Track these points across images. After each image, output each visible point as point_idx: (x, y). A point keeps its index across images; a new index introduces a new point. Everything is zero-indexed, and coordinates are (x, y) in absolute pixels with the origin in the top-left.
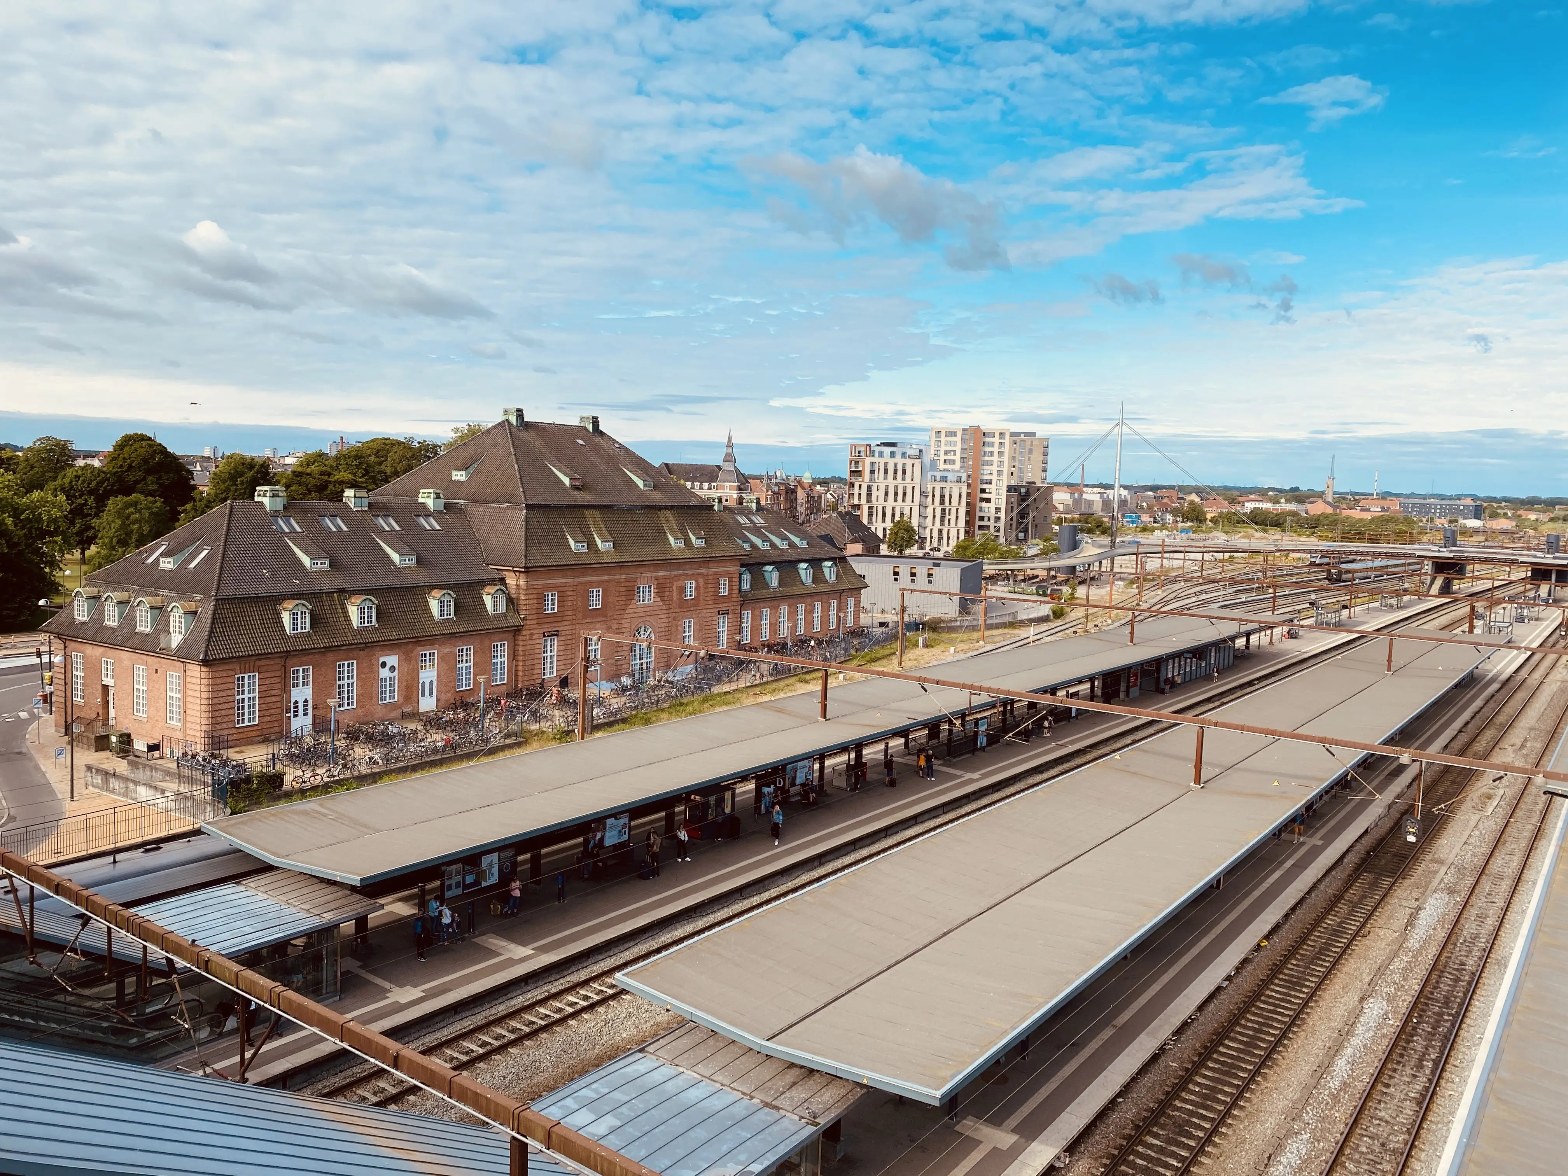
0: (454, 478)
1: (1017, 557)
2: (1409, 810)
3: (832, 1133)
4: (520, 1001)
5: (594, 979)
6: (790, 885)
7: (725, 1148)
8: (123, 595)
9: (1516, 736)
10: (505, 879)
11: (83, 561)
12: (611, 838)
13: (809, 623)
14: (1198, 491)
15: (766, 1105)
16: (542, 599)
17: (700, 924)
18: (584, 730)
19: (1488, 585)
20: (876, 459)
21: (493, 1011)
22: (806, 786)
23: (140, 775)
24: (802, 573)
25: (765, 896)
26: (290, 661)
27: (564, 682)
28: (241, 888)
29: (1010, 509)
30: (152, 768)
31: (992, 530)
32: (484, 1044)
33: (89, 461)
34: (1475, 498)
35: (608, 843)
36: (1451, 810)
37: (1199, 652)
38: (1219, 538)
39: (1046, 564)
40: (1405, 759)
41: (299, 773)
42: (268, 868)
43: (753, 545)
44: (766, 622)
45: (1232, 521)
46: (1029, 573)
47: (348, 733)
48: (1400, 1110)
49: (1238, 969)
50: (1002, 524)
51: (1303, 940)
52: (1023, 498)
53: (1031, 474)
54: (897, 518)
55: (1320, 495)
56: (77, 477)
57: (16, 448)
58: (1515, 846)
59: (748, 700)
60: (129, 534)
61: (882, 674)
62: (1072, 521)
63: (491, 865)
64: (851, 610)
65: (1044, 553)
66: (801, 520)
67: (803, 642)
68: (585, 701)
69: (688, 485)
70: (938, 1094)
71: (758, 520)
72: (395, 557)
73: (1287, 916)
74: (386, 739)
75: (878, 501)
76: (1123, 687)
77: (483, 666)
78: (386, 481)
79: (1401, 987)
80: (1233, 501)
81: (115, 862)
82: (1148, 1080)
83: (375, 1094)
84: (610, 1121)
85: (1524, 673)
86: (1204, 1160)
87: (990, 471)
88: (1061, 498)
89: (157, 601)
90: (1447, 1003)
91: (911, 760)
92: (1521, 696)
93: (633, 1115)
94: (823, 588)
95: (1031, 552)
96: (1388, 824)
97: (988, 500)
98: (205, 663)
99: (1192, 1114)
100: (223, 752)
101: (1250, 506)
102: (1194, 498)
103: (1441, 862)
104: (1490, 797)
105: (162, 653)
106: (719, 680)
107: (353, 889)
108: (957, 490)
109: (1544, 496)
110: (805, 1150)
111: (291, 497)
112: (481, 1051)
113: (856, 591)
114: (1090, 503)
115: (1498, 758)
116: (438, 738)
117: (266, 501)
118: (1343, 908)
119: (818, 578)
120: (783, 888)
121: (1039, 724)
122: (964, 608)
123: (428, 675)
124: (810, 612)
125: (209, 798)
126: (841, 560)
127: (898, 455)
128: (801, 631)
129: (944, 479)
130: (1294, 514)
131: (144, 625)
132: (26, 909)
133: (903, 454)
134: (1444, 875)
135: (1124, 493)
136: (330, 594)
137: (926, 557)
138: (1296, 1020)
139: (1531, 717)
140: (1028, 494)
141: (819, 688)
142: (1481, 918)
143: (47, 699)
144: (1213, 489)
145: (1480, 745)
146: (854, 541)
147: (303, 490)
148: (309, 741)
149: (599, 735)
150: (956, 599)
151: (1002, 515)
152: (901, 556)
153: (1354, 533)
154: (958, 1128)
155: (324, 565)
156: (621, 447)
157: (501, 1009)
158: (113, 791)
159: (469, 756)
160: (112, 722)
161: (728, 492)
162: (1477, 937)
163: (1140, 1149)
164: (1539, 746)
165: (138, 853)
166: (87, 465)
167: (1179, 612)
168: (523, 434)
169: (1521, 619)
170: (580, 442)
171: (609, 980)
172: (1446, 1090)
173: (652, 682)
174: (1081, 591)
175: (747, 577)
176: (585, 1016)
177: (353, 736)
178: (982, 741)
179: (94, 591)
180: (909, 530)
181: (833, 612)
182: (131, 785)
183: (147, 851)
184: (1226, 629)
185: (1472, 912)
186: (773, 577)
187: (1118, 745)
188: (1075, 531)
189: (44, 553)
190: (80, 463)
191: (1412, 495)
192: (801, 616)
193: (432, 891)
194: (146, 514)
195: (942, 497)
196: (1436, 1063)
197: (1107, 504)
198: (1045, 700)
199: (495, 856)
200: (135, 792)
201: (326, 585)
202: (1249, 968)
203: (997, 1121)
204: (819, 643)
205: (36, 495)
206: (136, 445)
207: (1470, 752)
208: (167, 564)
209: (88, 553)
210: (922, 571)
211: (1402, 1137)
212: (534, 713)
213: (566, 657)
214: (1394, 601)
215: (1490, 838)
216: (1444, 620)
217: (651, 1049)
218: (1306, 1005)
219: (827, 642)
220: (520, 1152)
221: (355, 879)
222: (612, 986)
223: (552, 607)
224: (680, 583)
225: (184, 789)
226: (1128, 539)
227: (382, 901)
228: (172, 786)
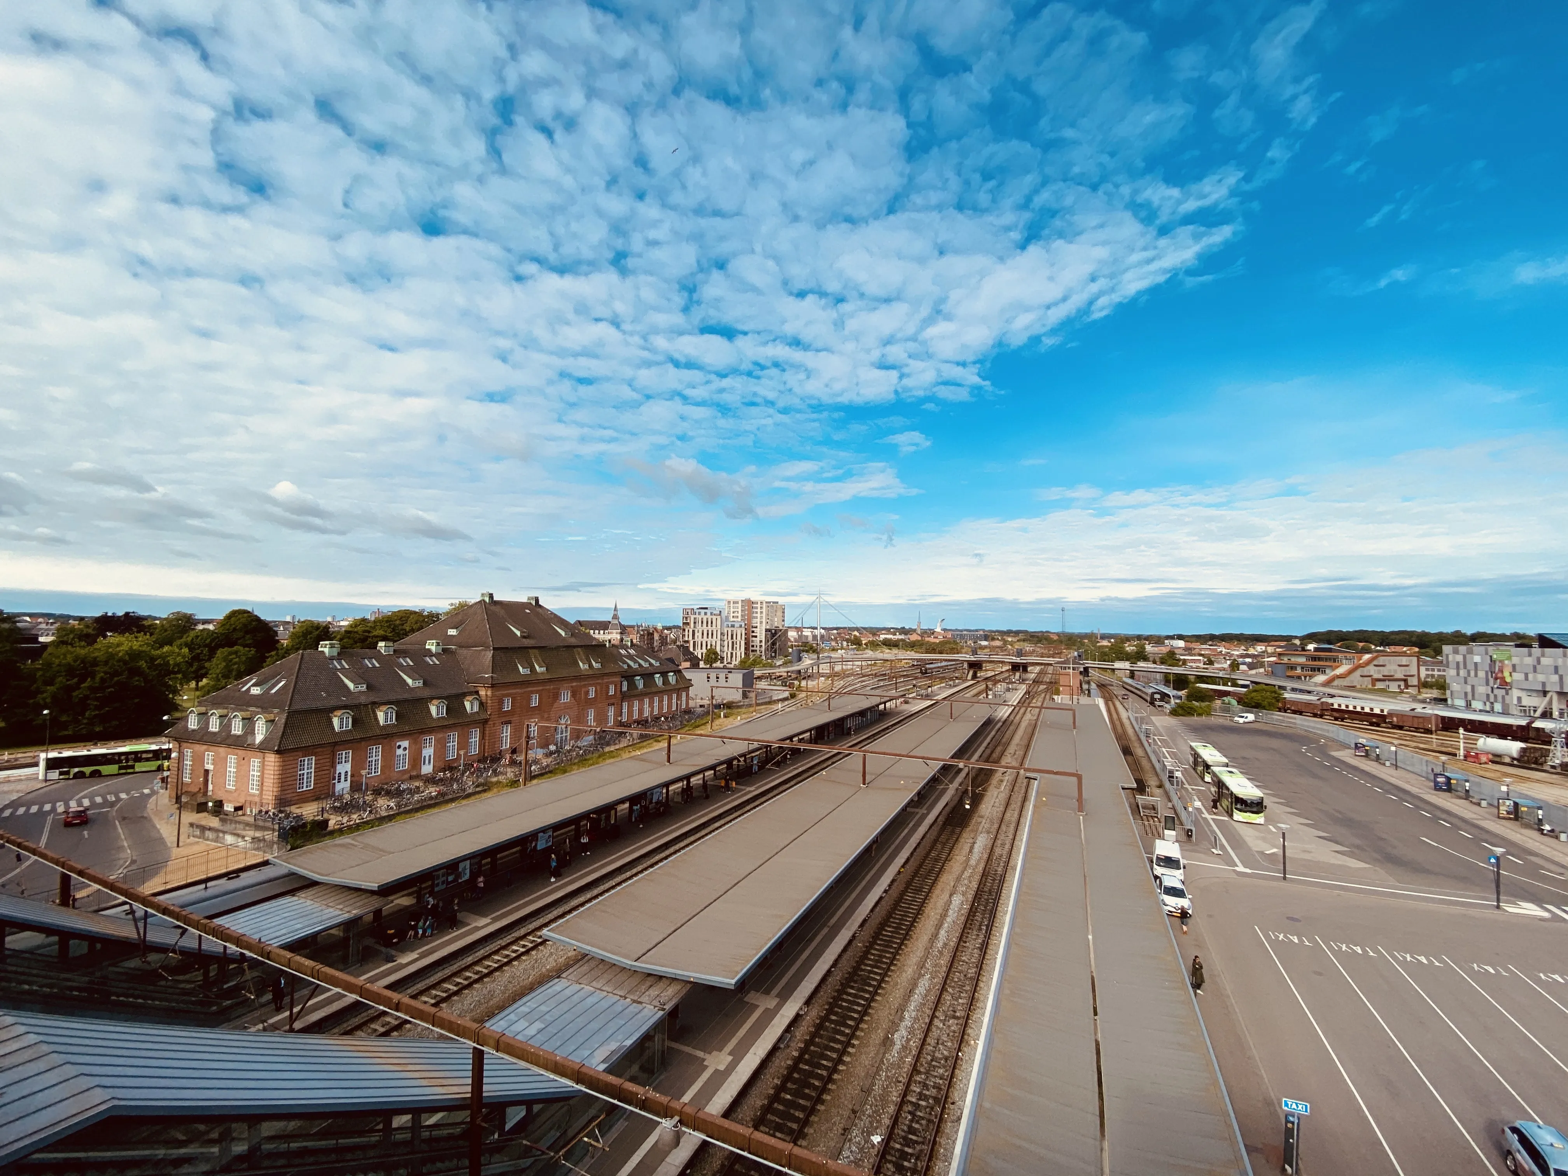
0: (449, 633)
1: (772, 666)
2: (966, 792)
3: (673, 1014)
4: (481, 953)
5: (529, 934)
6: (649, 863)
7: (610, 1032)
8: (224, 712)
9: (1012, 749)
10: (474, 876)
11: (197, 689)
12: (541, 845)
13: (661, 708)
14: (857, 629)
15: (634, 1001)
16: (501, 703)
17: (596, 892)
18: (525, 779)
19: (993, 673)
20: (697, 616)
21: (464, 961)
22: (659, 802)
23: (228, 827)
24: (657, 680)
25: (635, 871)
26: (337, 747)
27: (514, 751)
28: (295, 898)
29: (767, 641)
30: (236, 822)
31: (758, 652)
32: (458, 984)
33: (206, 626)
34: (984, 631)
35: (539, 848)
36: (985, 790)
37: (862, 713)
38: (869, 653)
39: (786, 670)
40: (961, 765)
41: (340, 818)
42: (314, 884)
43: (629, 666)
44: (636, 709)
45: (874, 645)
46: (778, 674)
47: (374, 791)
48: (972, 955)
49: (890, 886)
50: (763, 649)
51: (920, 866)
52: (773, 635)
53: (777, 623)
54: (709, 647)
55: (915, 630)
56: (197, 637)
57: (156, 618)
58: (1015, 805)
59: (626, 755)
60: (230, 671)
61: (701, 735)
62: (798, 646)
63: (465, 869)
64: (684, 698)
65: (785, 664)
66: (656, 649)
67: (657, 719)
68: (527, 761)
69: (592, 632)
70: (733, 982)
71: (632, 651)
72: (409, 681)
73: (912, 854)
74: (399, 793)
75: (698, 638)
76: (826, 734)
77: (463, 744)
78: (406, 634)
79: (968, 887)
80: (874, 634)
81: (206, 888)
82: (846, 956)
83: (383, 1026)
84: (539, 1025)
85: (1012, 717)
86: (878, 998)
87: (756, 622)
88: (792, 634)
89: (247, 714)
90: (990, 892)
91: (716, 783)
92: (1012, 728)
93: (553, 1019)
94: (668, 688)
95: (778, 663)
96: (957, 799)
97: (756, 637)
98: (278, 752)
99: (870, 972)
100: (287, 809)
101: (882, 637)
102: (856, 633)
103: (982, 817)
104: (1002, 781)
105: (250, 747)
106: (608, 744)
107: (372, 892)
108: (740, 632)
109: (1014, 629)
110: (658, 1027)
111: (343, 647)
112: (455, 989)
113: (687, 689)
114: (807, 637)
115: (1003, 763)
116: (433, 791)
117: (326, 650)
118: (939, 846)
119: (666, 682)
120: (645, 865)
121: (785, 756)
122: (745, 695)
123: (428, 752)
124: (661, 701)
125: (276, 839)
126: (678, 672)
127: (709, 614)
128: (656, 712)
129: (733, 626)
130: (902, 640)
131: (237, 728)
132: (141, 925)
133: (711, 614)
134: (985, 824)
135: (823, 631)
136: (366, 705)
137: (725, 668)
138: (919, 912)
139: (1017, 739)
140: (776, 633)
141: (666, 745)
142: (1003, 845)
143: (164, 780)
144: (864, 628)
145: (995, 755)
146: (686, 661)
147: (351, 641)
148: (347, 797)
149: (535, 782)
150: (741, 691)
151: (763, 644)
152: (711, 668)
153: (932, 649)
154: (745, 999)
155: (363, 688)
156: (552, 613)
157: (469, 960)
158: (208, 840)
159: (452, 800)
160: (210, 793)
161: (613, 636)
162: (1001, 856)
163: (845, 997)
164: (1022, 753)
165: (223, 881)
166: (204, 629)
167: (850, 693)
168: (493, 608)
169: (1008, 690)
170: (528, 611)
171: (539, 933)
172: (993, 941)
173: (567, 747)
174: (804, 683)
175: (625, 684)
176: (524, 958)
177: (377, 792)
178: (755, 768)
179: (203, 709)
180: (715, 653)
181: (674, 701)
182: (221, 835)
183: (229, 879)
184: (874, 701)
185: (999, 842)
186: (640, 683)
187: (825, 765)
188: (800, 652)
189: (170, 685)
190: (200, 627)
191: (957, 630)
192: (656, 704)
193: (426, 888)
194: (244, 658)
195: (732, 635)
196: (987, 926)
197: (815, 637)
198: (787, 744)
199: (468, 862)
200: (224, 838)
201: (363, 700)
202: (895, 884)
203: (767, 992)
204: (666, 718)
205: (166, 649)
206: (240, 616)
207: (991, 760)
208: (256, 691)
209: (200, 684)
210: (722, 676)
211: (974, 970)
212: (495, 771)
213: (515, 736)
214: (951, 683)
215: (1003, 803)
216: (975, 691)
217: (564, 975)
218: (924, 902)
219: (671, 717)
220: (479, 1056)
221: (374, 886)
222: (540, 937)
223: (507, 706)
224: (586, 689)
225: (258, 834)
226: (826, 654)
227: (391, 898)
228: (250, 833)
